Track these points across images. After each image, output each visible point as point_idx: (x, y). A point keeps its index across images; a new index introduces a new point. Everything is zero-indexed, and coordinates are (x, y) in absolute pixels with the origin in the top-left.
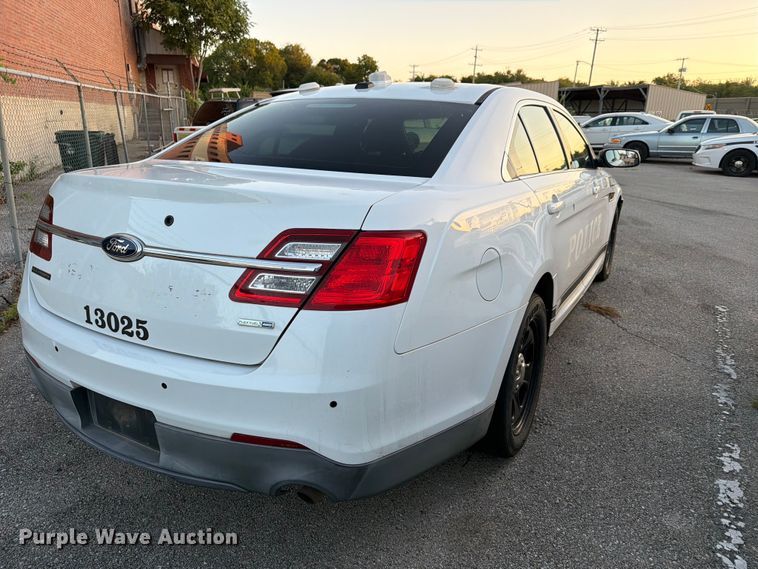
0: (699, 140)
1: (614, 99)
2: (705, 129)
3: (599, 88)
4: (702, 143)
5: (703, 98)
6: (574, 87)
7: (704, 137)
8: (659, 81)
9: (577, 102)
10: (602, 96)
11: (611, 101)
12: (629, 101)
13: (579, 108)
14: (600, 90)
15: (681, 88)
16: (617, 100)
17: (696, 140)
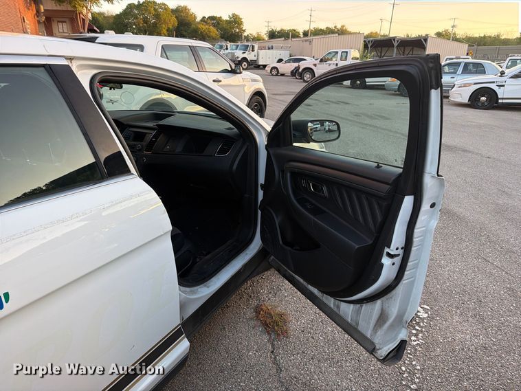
0: (455, 79)
1: (404, 47)
2: (460, 71)
3: (394, 39)
4: (456, 83)
5: (465, 47)
6: (379, 38)
7: (459, 77)
8: (439, 35)
9: (380, 49)
10: (396, 44)
11: (402, 49)
12: (415, 48)
13: (381, 53)
14: (394, 40)
15: (453, 40)
16: (406, 48)
17: (453, 80)
